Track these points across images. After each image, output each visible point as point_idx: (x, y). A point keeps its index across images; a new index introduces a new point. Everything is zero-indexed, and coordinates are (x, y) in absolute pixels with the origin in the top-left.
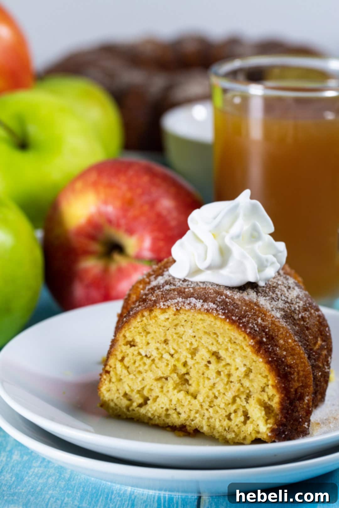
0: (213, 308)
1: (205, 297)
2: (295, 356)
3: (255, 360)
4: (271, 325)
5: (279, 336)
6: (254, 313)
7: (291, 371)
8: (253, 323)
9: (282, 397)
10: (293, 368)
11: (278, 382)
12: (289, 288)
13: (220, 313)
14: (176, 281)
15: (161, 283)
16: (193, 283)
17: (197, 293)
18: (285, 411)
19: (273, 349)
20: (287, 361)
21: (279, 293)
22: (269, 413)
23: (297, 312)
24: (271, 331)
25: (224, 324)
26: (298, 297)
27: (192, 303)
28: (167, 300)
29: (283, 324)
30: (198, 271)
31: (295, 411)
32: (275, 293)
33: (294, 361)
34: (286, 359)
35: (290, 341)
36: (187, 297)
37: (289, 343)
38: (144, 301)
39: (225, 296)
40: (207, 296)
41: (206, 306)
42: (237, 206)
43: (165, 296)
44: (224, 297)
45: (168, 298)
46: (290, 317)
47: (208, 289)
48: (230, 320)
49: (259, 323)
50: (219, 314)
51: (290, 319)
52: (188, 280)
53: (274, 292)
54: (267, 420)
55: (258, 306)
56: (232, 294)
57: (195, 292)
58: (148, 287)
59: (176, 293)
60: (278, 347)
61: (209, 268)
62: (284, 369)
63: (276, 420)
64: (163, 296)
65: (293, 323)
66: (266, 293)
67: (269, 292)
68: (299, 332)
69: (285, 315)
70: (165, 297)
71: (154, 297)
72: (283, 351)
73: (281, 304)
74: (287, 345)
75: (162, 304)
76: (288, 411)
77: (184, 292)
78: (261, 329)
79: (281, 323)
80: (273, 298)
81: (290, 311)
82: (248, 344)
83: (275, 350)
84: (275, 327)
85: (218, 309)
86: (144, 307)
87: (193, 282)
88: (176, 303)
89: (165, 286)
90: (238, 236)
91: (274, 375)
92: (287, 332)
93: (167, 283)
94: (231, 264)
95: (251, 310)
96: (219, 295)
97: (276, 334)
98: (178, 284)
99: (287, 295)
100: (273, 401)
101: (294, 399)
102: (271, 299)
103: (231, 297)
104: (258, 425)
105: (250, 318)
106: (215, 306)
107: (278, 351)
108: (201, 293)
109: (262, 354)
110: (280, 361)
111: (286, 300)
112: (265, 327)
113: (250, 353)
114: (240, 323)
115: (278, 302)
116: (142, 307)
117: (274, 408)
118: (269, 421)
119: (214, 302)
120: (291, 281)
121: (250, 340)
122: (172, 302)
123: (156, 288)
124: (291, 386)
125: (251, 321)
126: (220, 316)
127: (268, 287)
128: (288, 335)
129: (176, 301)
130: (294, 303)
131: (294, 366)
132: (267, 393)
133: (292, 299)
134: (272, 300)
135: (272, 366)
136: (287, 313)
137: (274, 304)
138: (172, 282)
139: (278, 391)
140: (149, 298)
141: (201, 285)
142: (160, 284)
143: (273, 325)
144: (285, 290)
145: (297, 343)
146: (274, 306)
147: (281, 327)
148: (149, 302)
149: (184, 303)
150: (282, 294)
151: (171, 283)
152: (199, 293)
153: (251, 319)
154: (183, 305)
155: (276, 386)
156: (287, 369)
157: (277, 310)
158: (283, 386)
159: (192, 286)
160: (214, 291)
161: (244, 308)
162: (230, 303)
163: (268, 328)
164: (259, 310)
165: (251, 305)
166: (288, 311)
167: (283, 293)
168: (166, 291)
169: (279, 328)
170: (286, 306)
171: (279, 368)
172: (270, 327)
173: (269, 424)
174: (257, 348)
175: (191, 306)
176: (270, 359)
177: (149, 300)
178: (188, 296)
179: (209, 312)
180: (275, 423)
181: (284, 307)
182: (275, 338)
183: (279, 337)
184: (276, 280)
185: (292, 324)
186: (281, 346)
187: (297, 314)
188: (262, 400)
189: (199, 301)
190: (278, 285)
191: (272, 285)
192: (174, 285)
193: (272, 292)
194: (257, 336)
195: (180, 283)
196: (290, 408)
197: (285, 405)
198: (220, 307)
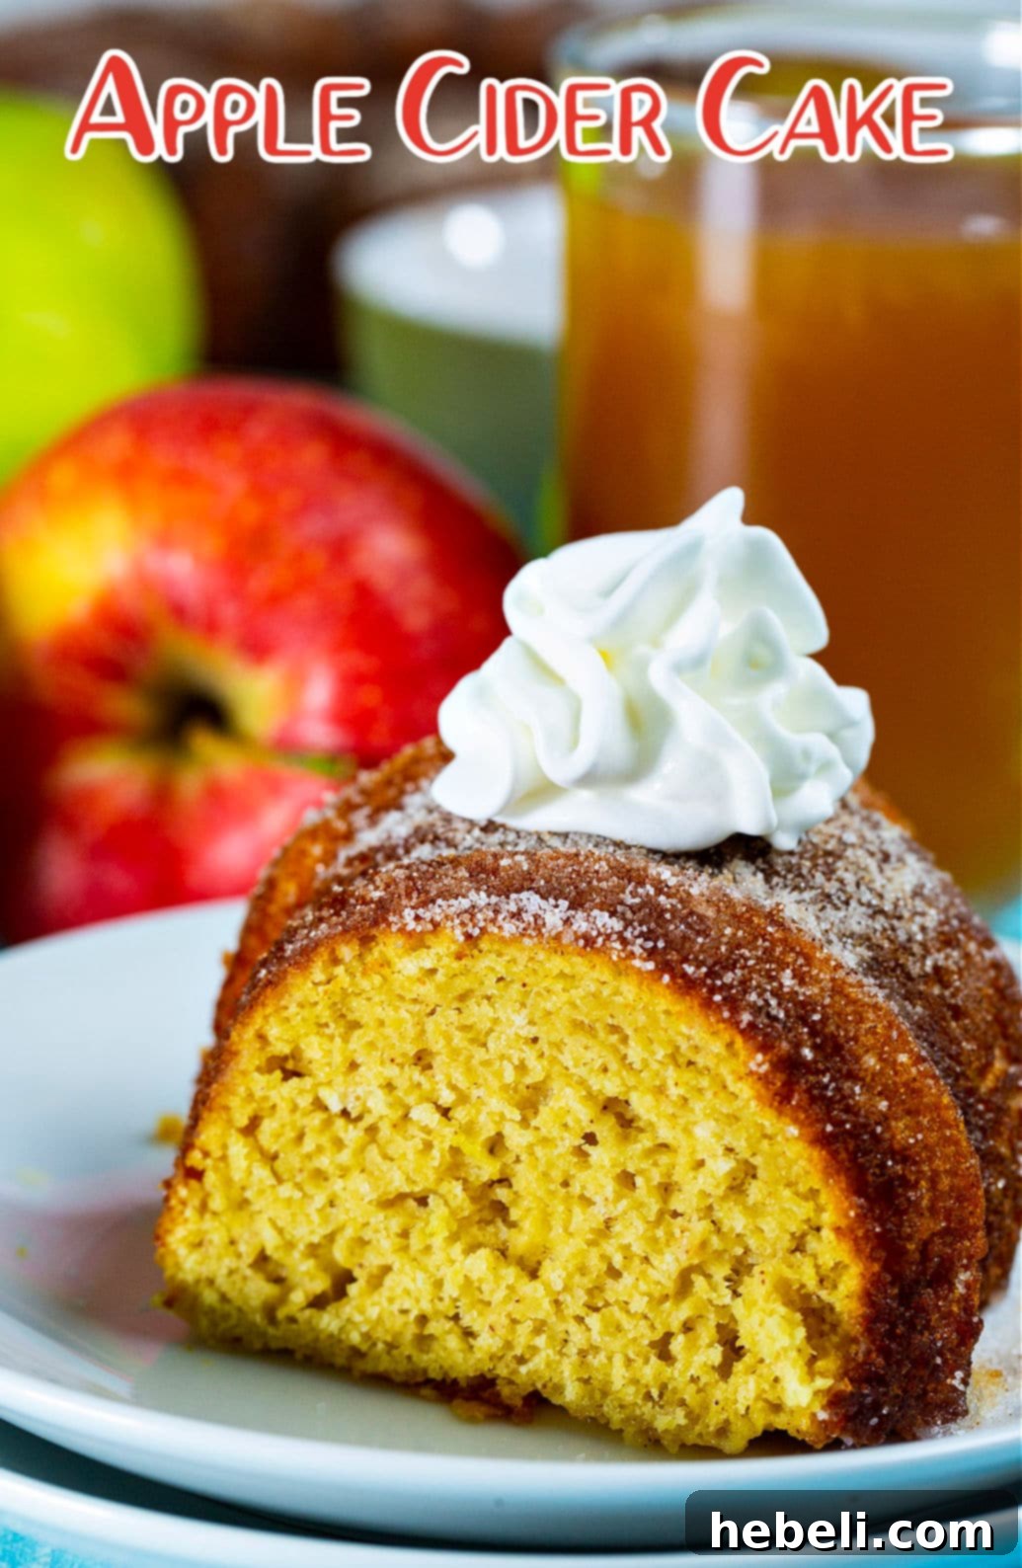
0: (609, 931)
1: (576, 887)
2: (921, 1118)
3: (769, 1131)
4: (831, 997)
5: (863, 1039)
6: (765, 951)
7: (907, 1172)
8: (765, 990)
9: (874, 1274)
10: (915, 1163)
11: (857, 1215)
12: (886, 858)
13: (638, 950)
14: (455, 830)
15: (399, 837)
16: (525, 837)
17: (546, 875)
18: (883, 1328)
19: (838, 1089)
20: (893, 1137)
21: (850, 878)
22: (822, 1334)
23: (916, 949)
24: (831, 1021)
25: (651, 991)
26: (917, 893)
27: (526, 912)
28: (426, 903)
29: (876, 995)
30: (543, 791)
31: (919, 1328)
32: (834, 877)
33: (920, 1136)
34: (887, 1128)
35: (903, 1058)
36: (506, 891)
37: (899, 1068)
38: (340, 903)
39: (652, 885)
40: (584, 885)
41: (581, 924)
42: (693, 549)
43: (419, 883)
44: (651, 891)
45: (433, 893)
46: (893, 970)
47: (587, 858)
48: (673, 978)
49: (786, 990)
50: (632, 955)
51: (893, 974)
52: (503, 826)
53: (829, 873)
54: (813, 1360)
55: (780, 925)
56: (680, 878)
57: (538, 871)
58: (344, 853)
59: (463, 873)
60: (860, 1083)
61: (589, 779)
62: (882, 1166)
63: (847, 1359)
64: (415, 884)
65: (903, 991)
66: (800, 875)
67: (813, 872)
68: (926, 1027)
69: (874, 959)
70: (422, 887)
71: (377, 888)
72: (878, 1099)
73: (856, 918)
74: (891, 1073)
75: (409, 914)
76: (894, 1326)
77: (495, 871)
78: (792, 1012)
79: (866, 989)
80: (828, 896)
81: (892, 947)
82: (743, 1071)
83: (847, 1092)
84: (846, 1005)
85: (628, 934)
86: (340, 928)
87: (522, 834)
88: (466, 911)
89: (413, 846)
90: (698, 662)
91: (842, 1190)
92: (890, 1026)
93: (421, 835)
94: (672, 766)
95: (756, 939)
96: (630, 882)
97: (851, 1034)
98: (468, 840)
99: (877, 885)
100: (835, 1287)
101: (917, 1282)
102: (822, 901)
103: (678, 891)
104: (776, 1380)
105: (752, 970)
106: (616, 925)
107: (857, 1098)
108: (561, 875)
109: (799, 1106)
110: (866, 1137)
111: (875, 902)
112: (810, 1004)
113: (753, 1104)
114: (712, 990)
115: (847, 910)
116: (330, 927)
117: (841, 1313)
118: (820, 1364)
119: (612, 909)
120: (892, 834)
121: (751, 1057)
122: (449, 906)
123: (380, 857)
124: (909, 1230)
125: (754, 983)
126: (637, 963)
127: (807, 855)
128: (895, 1034)
129: (465, 903)
130: (906, 914)
131: (918, 1154)
132: (815, 1257)
133: (898, 899)
134: (825, 903)
135: (834, 1154)
136: (881, 953)
137: (832, 919)
138: (443, 833)
139: (858, 1251)
140: (357, 893)
141: (556, 843)
142: (394, 842)
143: (837, 998)
144: (872, 864)
145: (926, 1065)
146: (832, 924)
147: (869, 1005)
148: (358, 907)
149: (497, 912)
150: (862, 882)
151: (436, 838)
152: (554, 873)
153: (755, 976)
154: (493, 921)
155: (852, 1230)
156: (892, 1166)
157: (844, 939)
158: (878, 1230)
159: (521, 847)
160: (611, 868)
161: (728, 931)
162: (673, 911)
163: (819, 1008)
164: (784, 941)
165: (756, 920)
166: (886, 944)
167: (863, 878)
168: (424, 868)
169: (860, 1009)
170: (878, 926)
171: (861, 1160)
172: (829, 1006)
173: (823, 1375)
174: (779, 1084)
175: (523, 922)
176: (829, 1128)
177: (357, 901)
178: (512, 885)
179: (592, 947)
180: (844, 1374)
181: (870, 932)
182: (847, 1046)
183: (864, 1045)
184: (836, 828)
185: (898, 994)
186: (868, 1079)
187: (918, 956)
188: (796, 1286)
189: (556, 906)
190: (844, 845)
191: (822, 846)
192: (450, 844)
193: (824, 873)
194: (779, 1037)
195: (473, 837)
196: (902, 1315)
197: (883, 1301)
198: (634, 928)
